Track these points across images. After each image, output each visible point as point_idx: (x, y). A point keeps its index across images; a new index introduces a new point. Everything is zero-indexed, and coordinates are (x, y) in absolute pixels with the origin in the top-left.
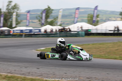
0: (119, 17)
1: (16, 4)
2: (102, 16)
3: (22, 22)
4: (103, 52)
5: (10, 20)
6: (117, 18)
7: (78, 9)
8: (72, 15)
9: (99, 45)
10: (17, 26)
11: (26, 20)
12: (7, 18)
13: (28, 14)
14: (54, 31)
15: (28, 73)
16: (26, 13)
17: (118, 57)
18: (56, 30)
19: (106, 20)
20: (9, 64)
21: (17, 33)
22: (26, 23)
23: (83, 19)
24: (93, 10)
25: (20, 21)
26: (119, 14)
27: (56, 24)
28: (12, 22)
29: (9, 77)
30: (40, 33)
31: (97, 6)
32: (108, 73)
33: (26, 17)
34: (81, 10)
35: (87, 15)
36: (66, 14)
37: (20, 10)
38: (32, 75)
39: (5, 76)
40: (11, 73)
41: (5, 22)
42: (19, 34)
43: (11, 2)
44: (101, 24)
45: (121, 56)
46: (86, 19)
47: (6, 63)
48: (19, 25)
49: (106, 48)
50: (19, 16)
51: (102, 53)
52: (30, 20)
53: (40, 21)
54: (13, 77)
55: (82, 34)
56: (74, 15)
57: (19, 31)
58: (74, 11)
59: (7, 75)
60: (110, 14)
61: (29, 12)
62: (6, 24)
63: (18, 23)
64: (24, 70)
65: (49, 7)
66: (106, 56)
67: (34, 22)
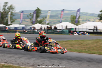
0: (97, 19)
1: (11, 5)
2: (83, 17)
3: (16, 20)
4: (84, 47)
5: (7, 18)
6: (96, 19)
7: (63, 10)
8: (58, 16)
9: (81, 42)
10: (12, 23)
11: (20, 19)
12: (3, 17)
13: (22, 14)
14: (43, 28)
15: (22, 64)
16: (20, 13)
17: (96, 52)
18: (45, 28)
19: (86, 21)
20: (6, 55)
21: (12, 29)
22: (20, 21)
23: (68, 19)
24: (76, 12)
25: (14, 19)
26: (97, 16)
27: (44, 23)
28: (7, 20)
29: (6, 66)
30: (31, 30)
31: (80, 9)
32: (88, 65)
33: (20, 16)
34: (65, 12)
35: (70, 16)
36: (53, 15)
37: (15, 11)
38: (25, 65)
39: (3, 66)
40: (8, 63)
41: (2, 20)
42: (13, 30)
43: (7, 3)
44: (83, 24)
45: (99, 51)
46: (70, 19)
47: (3, 55)
48: (14, 23)
49: (87, 44)
50: (14, 16)
51: (83, 49)
52: (23, 19)
53: (31, 20)
54: (9, 67)
55: (66, 32)
56: (60, 15)
57: (13, 28)
58: (60, 12)
59: (4, 65)
60: (90, 16)
61: (22, 12)
62: (3, 22)
63: (13, 21)
64: (19, 61)
65: (38, 9)
66: (86, 51)
67: (26, 20)
